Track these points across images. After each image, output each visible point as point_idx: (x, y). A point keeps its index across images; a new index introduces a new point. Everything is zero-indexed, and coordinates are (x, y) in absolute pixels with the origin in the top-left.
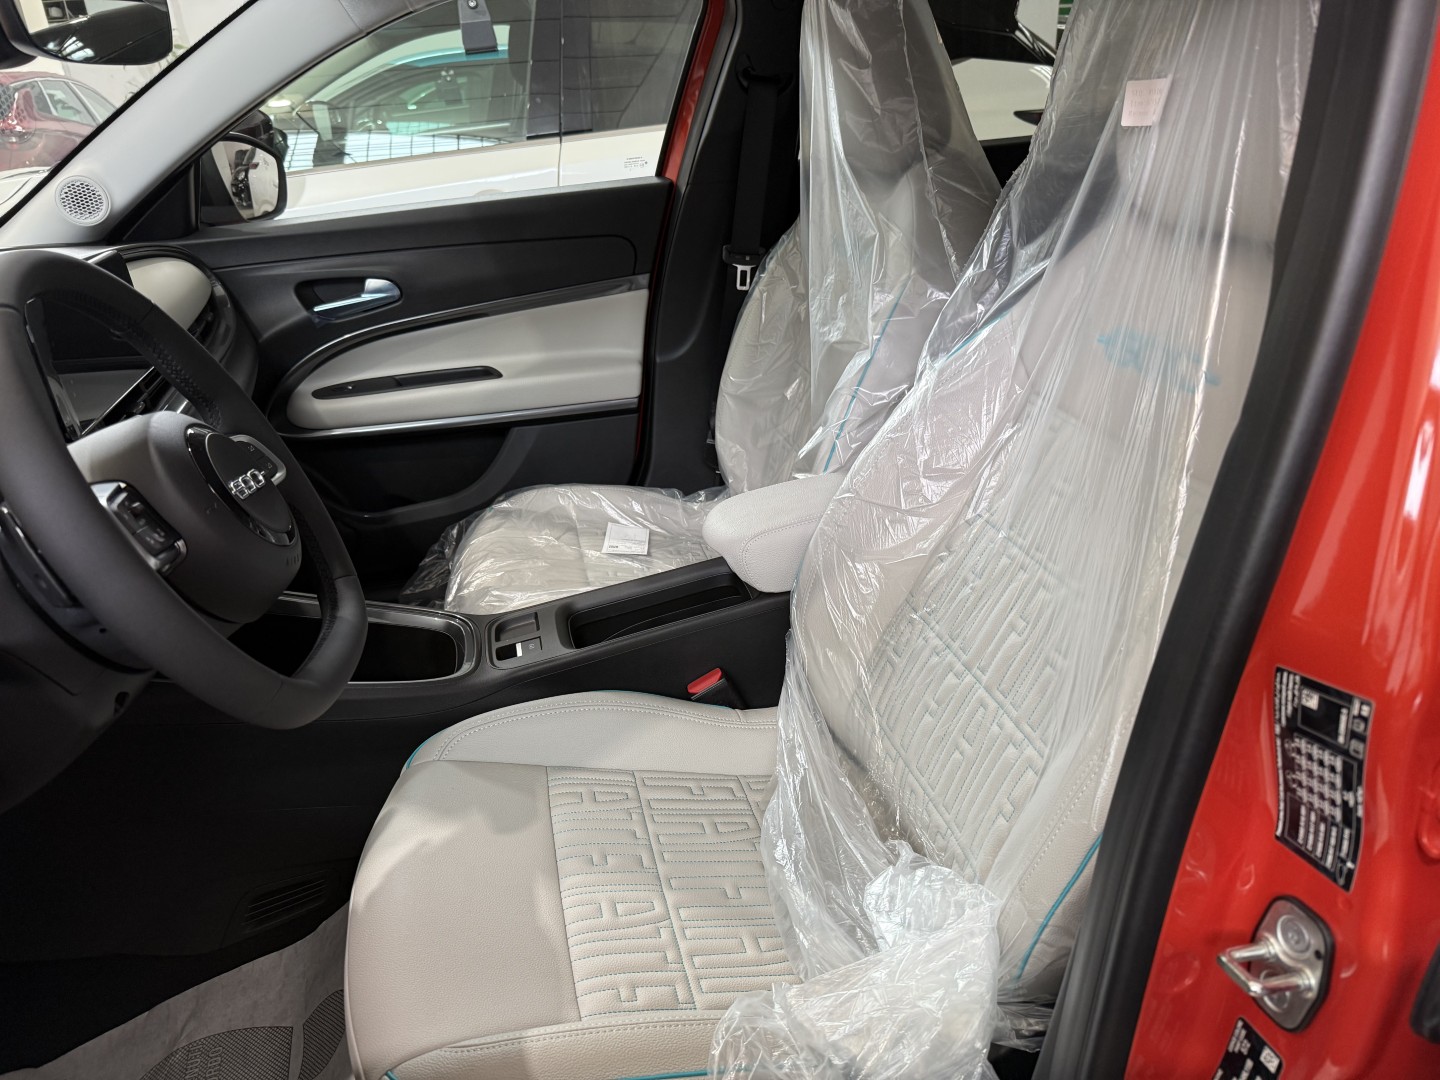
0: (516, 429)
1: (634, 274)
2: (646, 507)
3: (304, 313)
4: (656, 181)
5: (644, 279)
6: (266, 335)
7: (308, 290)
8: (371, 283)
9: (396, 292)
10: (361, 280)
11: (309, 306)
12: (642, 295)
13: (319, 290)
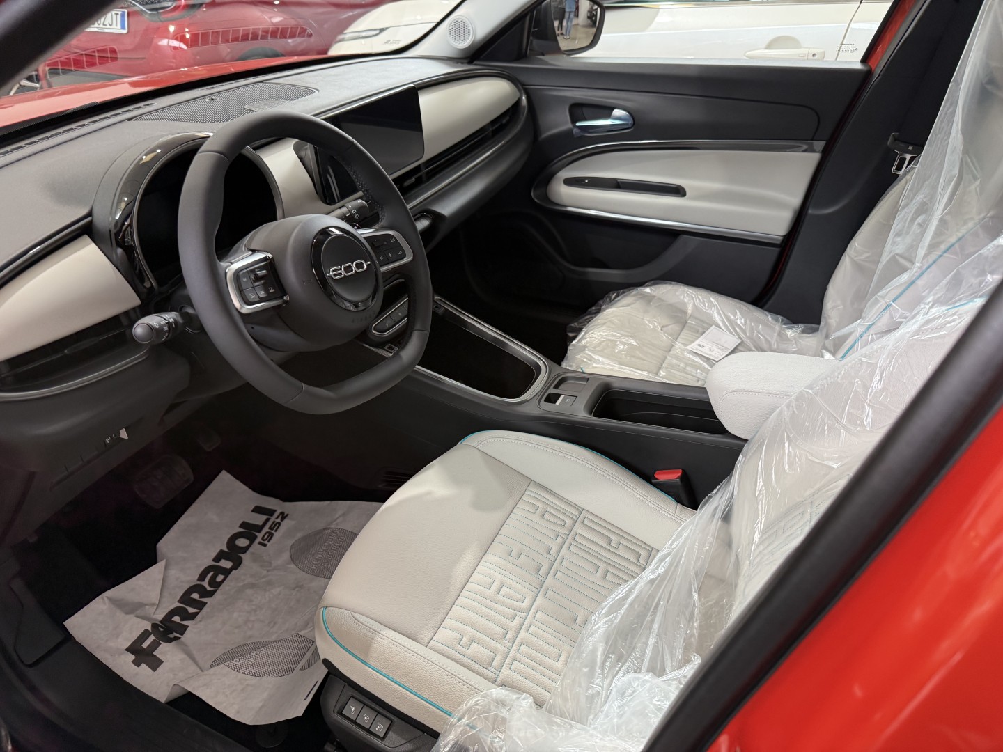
0: (685, 236)
1: (812, 140)
2: (748, 322)
3: (570, 125)
4: (858, 66)
5: (820, 145)
6: (544, 135)
7: (578, 110)
8: (617, 112)
9: (631, 122)
10: (613, 109)
11: (574, 121)
12: (814, 158)
13: (586, 111)
